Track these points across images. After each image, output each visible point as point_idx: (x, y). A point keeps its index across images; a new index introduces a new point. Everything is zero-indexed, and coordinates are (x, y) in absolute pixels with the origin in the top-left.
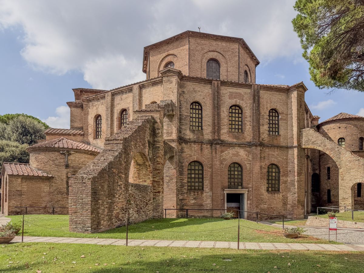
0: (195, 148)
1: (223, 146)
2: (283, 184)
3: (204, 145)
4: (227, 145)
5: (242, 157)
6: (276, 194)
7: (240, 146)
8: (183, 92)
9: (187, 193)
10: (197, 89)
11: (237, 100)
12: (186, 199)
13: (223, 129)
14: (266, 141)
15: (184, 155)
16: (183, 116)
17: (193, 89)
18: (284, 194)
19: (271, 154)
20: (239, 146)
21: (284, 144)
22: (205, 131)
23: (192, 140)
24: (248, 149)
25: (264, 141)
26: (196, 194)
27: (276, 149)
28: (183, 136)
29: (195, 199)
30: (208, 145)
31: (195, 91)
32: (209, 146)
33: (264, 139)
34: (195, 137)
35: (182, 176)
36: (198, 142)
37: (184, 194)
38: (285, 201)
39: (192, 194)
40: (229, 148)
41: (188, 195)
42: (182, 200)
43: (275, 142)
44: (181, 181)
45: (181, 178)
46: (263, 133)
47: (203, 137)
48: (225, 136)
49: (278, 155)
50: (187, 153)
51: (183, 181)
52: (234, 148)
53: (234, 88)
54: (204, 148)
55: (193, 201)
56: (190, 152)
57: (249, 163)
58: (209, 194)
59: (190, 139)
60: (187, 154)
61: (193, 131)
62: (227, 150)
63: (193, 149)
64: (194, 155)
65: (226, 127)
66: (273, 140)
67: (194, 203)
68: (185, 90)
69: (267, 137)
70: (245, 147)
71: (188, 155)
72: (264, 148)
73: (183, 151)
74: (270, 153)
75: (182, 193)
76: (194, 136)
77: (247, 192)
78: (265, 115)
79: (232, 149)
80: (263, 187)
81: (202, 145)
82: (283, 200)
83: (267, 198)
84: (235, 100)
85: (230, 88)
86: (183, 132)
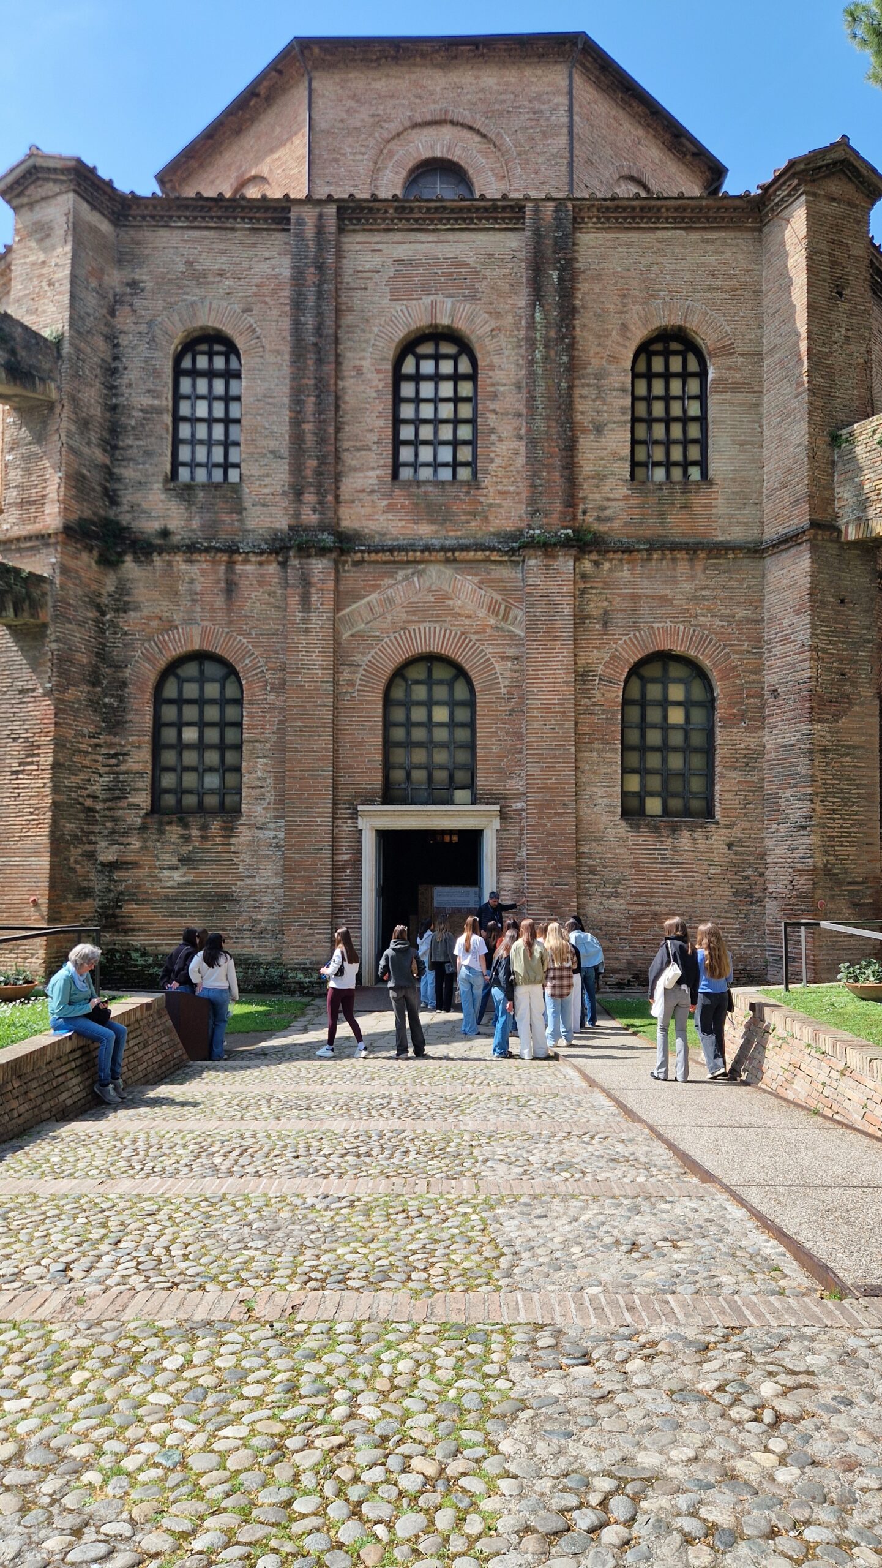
0: (192, 581)
1: (356, 564)
2: (734, 774)
3: (246, 561)
4: (374, 557)
5: (467, 622)
6: (686, 834)
7: (455, 560)
8: (133, 284)
9: (143, 828)
10: (209, 262)
11: (439, 298)
12: (135, 865)
13: (355, 469)
14: (617, 524)
15: (131, 621)
16: (130, 416)
17: (189, 264)
18: (737, 832)
19: (653, 597)
20: (447, 561)
21: (736, 534)
22: (254, 487)
23: (176, 539)
24: (505, 572)
25: (609, 519)
26: (195, 832)
27: (683, 567)
28: (125, 519)
29: (186, 861)
30: (269, 562)
31: (200, 278)
32: (273, 568)
33: (607, 513)
34: (195, 524)
35: (116, 740)
36: (207, 550)
37: (125, 834)
38: (747, 878)
39: (174, 838)
40: (391, 575)
41: (145, 841)
42: (113, 866)
43: (677, 525)
44: (114, 761)
45: (111, 745)
46: (601, 477)
47: (241, 521)
48: (368, 510)
49: (694, 599)
50: (145, 612)
51: (125, 761)
52: (420, 573)
53: (420, 236)
54: (244, 583)
55: (177, 876)
56: (164, 608)
57: (511, 652)
58: (272, 834)
59: (165, 533)
60: (149, 618)
61: (186, 493)
62: (376, 587)
63: (182, 588)
64: (190, 621)
65: (372, 455)
66: (662, 515)
67: (180, 885)
68: (142, 275)
69: (626, 498)
70: (487, 560)
71: (154, 624)
72: (607, 565)
73: (126, 603)
74: (647, 587)
75: (113, 832)
76: (190, 519)
77: (496, 824)
78: (612, 368)
79: (406, 578)
80: (600, 792)
81: (231, 564)
82: (736, 868)
83: (628, 859)
84: (427, 300)
85: (398, 236)
86: (128, 497)
